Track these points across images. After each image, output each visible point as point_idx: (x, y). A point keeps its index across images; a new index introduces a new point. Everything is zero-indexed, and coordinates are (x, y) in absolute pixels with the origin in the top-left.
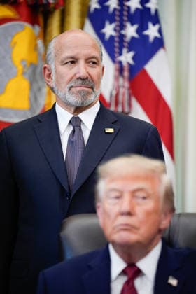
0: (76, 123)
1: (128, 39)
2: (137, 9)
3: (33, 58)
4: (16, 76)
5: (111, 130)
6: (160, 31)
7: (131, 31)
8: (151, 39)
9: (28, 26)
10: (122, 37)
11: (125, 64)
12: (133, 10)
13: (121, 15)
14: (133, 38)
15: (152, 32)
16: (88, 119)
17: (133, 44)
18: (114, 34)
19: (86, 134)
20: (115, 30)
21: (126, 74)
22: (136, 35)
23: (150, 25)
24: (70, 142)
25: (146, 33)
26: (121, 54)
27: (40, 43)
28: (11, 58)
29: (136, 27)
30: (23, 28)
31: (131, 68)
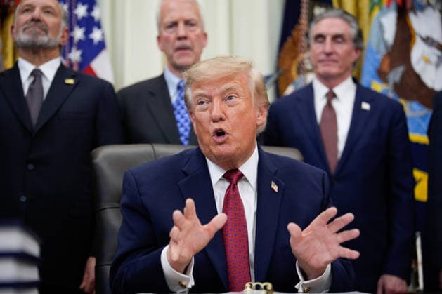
0: (37, 75)
5: (71, 81)
6: (103, 35)
7: (78, 33)
8: (96, 41)
10: (71, 38)
11: (74, 60)
12: (80, 17)
14: (81, 40)
15: (96, 35)
17: (81, 45)
23: (95, 29)
25: (91, 36)
26: (70, 51)
31: (80, 65)
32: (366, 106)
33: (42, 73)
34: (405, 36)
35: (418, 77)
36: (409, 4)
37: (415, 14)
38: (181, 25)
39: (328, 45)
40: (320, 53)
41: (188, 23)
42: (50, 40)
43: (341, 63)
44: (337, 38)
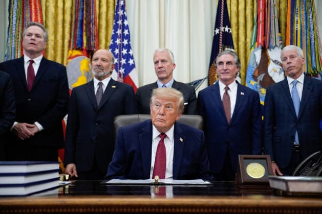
0: (100, 84)
1: (122, 64)
2: (125, 54)
3: (88, 70)
4: (81, 75)
5: (114, 87)
6: (134, 62)
7: (123, 61)
8: (131, 64)
9: (86, 58)
10: (120, 63)
11: (121, 73)
12: (124, 54)
13: (120, 56)
14: (124, 64)
15: (131, 62)
16: (106, 82)
17: (124, 66)
18: (117, 62)
19: (104, 88)
20: (118, 61)
21: (122, 76)
22: (125, 63)
23: (130, 59)
24: (98, 91)
25: (129, 62)
26: (120, 69)
27: (90, 64)
28: (80, 69)
29: (125, 60)
30: (84, 58)
31: (124, 74)
32: (242, 94)
33: (102, 84)
34: (265, 60)
35: (271, 78)
36: (267, 46)
37: (270, 50)
38: (160, 62)
39: (225, 66)
40: (221, 70)
41: (163, 61)
42: (105, 73)
43: (231, 74)
44: (228, 63)
